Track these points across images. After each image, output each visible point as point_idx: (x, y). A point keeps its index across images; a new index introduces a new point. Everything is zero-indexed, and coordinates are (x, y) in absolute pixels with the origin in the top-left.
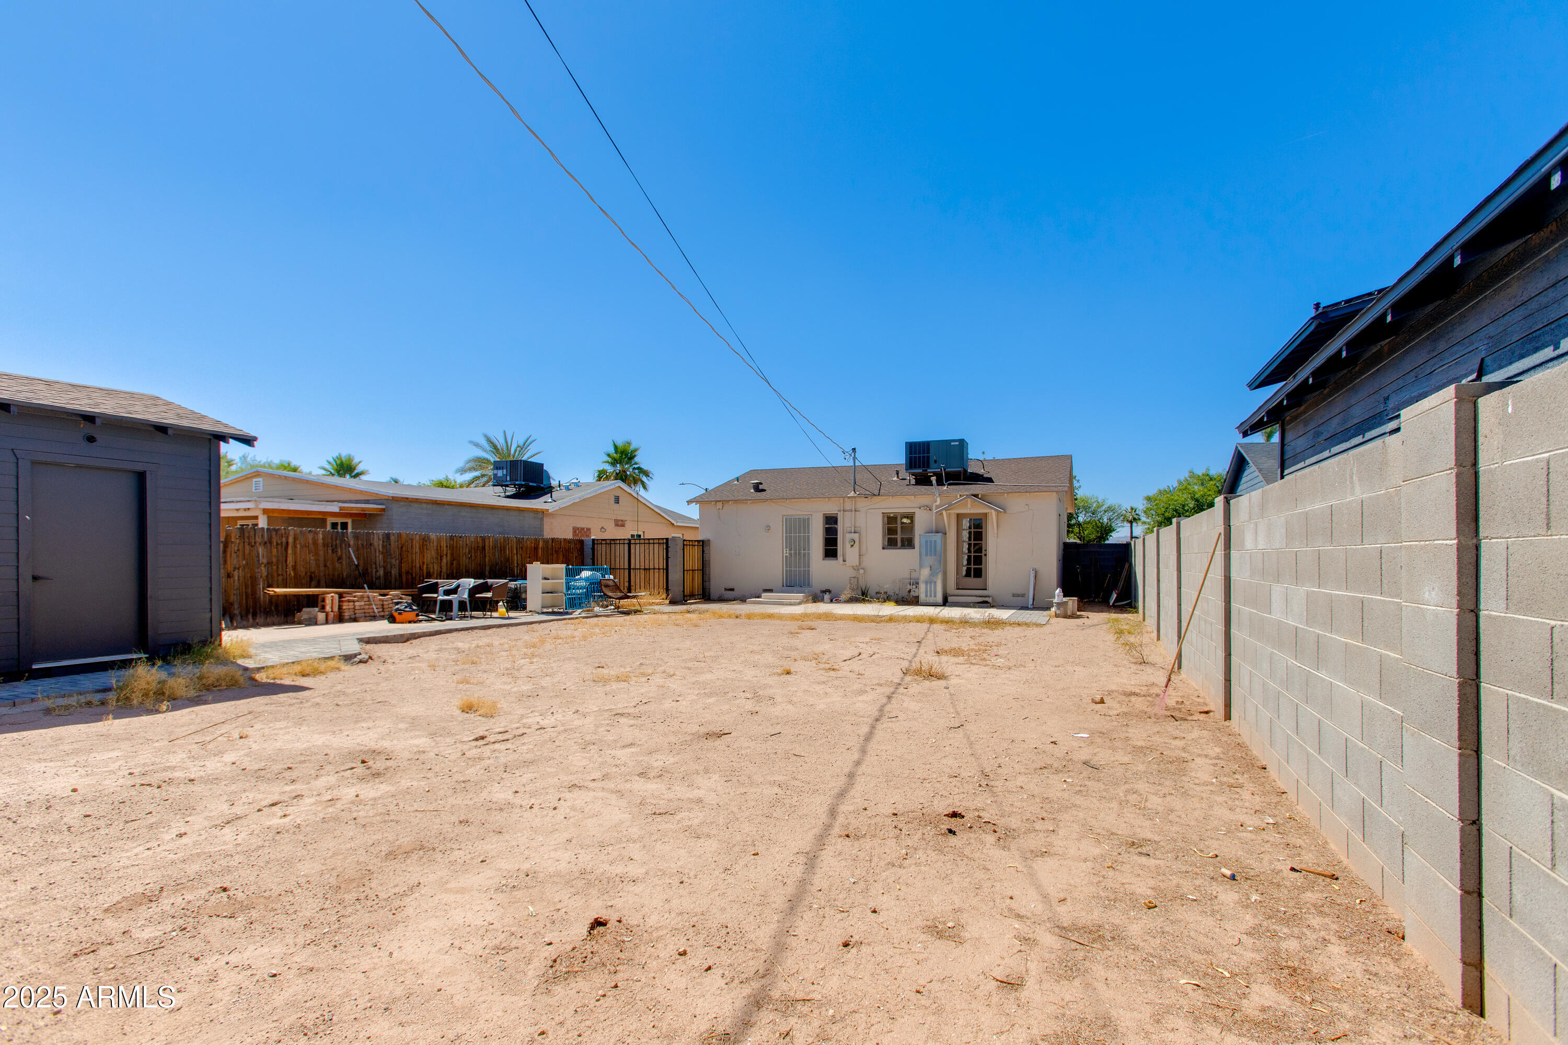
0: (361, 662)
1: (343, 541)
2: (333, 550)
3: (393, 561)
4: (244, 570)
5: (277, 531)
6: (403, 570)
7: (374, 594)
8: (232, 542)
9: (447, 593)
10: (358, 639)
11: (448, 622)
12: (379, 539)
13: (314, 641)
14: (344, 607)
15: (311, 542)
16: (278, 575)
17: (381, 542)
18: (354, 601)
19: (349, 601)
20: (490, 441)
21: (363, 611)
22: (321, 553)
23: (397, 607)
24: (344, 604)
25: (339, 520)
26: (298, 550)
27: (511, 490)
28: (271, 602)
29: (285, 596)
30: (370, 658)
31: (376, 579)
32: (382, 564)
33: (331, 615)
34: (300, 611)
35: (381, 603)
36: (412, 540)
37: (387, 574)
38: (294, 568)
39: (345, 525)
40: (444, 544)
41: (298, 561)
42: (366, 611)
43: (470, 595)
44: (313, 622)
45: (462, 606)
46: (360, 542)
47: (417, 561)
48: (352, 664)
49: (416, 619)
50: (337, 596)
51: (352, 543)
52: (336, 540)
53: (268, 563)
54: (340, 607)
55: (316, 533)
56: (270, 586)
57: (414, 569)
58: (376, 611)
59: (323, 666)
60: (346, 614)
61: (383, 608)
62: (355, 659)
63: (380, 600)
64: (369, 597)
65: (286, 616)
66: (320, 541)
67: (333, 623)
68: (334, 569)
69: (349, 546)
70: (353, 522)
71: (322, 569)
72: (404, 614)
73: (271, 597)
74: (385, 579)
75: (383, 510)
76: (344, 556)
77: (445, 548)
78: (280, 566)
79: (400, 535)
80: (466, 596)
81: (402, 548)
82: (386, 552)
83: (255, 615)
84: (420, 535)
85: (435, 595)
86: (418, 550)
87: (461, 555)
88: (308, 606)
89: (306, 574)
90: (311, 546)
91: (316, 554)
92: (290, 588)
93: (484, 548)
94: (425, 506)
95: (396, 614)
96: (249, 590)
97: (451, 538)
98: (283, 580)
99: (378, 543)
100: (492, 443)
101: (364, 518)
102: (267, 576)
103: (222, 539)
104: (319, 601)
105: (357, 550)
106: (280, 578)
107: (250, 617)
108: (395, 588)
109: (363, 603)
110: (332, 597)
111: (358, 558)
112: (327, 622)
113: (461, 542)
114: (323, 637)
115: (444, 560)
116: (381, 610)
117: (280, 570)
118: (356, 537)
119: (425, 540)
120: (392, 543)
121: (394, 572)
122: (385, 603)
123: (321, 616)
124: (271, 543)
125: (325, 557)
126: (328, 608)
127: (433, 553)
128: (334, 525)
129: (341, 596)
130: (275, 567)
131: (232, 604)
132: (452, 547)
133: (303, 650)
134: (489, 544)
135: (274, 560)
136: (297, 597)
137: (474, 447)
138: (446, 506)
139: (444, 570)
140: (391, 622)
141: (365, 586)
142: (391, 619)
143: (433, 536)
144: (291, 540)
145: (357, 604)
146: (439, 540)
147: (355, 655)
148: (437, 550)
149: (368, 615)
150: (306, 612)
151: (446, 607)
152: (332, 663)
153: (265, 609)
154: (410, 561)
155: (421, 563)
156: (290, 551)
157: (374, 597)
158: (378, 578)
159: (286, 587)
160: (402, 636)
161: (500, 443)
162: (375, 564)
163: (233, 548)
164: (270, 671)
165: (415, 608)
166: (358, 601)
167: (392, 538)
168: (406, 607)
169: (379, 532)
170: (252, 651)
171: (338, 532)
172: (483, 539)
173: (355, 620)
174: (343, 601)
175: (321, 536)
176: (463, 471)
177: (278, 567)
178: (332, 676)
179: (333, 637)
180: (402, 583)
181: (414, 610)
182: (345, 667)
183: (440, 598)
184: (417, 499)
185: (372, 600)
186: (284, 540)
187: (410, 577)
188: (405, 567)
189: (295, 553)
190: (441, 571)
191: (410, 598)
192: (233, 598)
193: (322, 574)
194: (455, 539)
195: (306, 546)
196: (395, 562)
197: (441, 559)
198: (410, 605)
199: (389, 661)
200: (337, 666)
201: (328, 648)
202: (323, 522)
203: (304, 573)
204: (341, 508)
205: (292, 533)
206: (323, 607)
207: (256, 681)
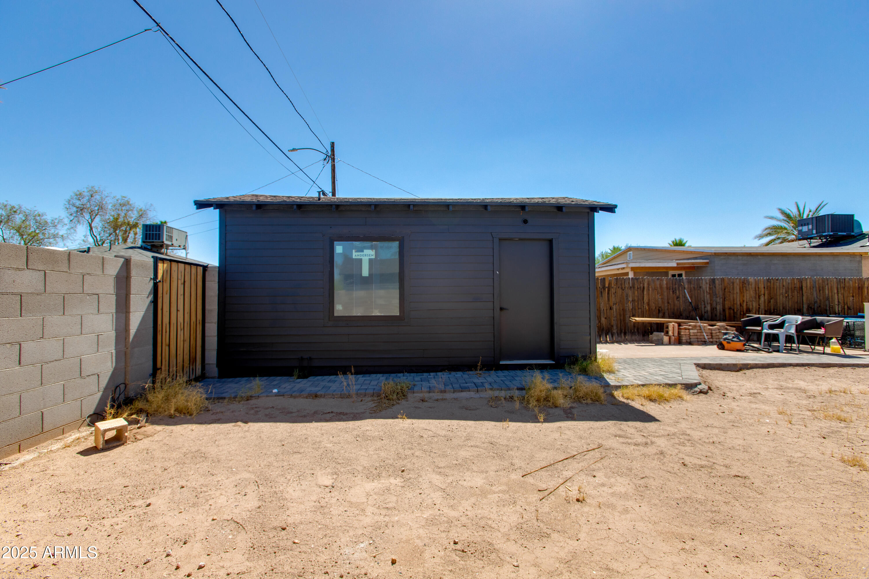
0: (701, 392)
1: (680, 285)
2: (673, 292)
3: (718, 300)
4: (619, 305)
5: (637, 279)
6: (726, 306)
7: (704, 325)
8: (612, 288)
9: (771, 327)
10: (695, 364)
11: (775, 354)
12: (706, 283)
13: (659, 362)
14: (682, 333)
15: (658, 286)
16: (639, 309)
17: (708, 286)
18: (689, 329)
19: (685, 329)
20: (783, 213)
21: (696, 337)
22: (665, 294)
23: (725, 337)
24: (682, 331)
25: (677, 272)
26: (651, 292)
27: (816, 242)
28: (634, 326)
29: (643, 323)
30: (710, 388)
31: (705, 312)
32: (709, 301)
33: (673, 338)
34: (652, 334)
35: (710, 331)
36: (733, 283)
37: (713, 309)
38: (648, 304)
39: (680, 275)
40: (761, 286)
41: (650, 299)
42: (698, 337)
43: (797, 330)
44: (660, 343)
45: (789, 339)
46: (692, 286)
47: (738, 300)
48: (694, 393)
49: (743, 348)
50: (676, 325)
51: (686, 286)
52: (675, 284)
53: (632, 301)
54: (679, 333)
55: (662, 280)
56: (634, 316)
57: (735, 306)
58: (706, 337)
59: (667, 392)
60: (683, 338)
61: (712, 336)
62: (696, 389)
63: (709, 329)
64: (700, 327)
65: (644, 336)
66: (665, 286)
67: (674, 344)
68: (674, 305)
69: (684, 288)
70: (686, 273)
71: (666, 304)
72: (732, 343)
73: (634, 323)
74: (712, 313)
75: (707, 263)
76: (681, 296)
77: (763, 290)
78: (640, 303)
79: (723, 280)
80: (793, 331)
81: (725, 289)
82: (712, 293)
83: (625, 334)
84: (740, 279)
85: (759, 328)
86: (738, 291)
87: (778, 294)
88: (658, 331)
89: (656, 308)
90: (659, 289)
91: (662, 294)
92: (646, 317)
93: (801, 288)
94: (740, 258)
95: (725, 343)
96: (622, 318)
97: (768, 280)
98: (642, 311)
99: (706, 287)
100: (786, 214)
101: (692, 269)
102: (632, 309)
103: (607, 285)
104: (665, 327)
105: (690, 292)
106: (640, 310)
107: (623, 335)
108: (720, 320)
109: (696, 331)
110: (673, 325)
111: (691, 297)
112: (670, 343)
113: (778, 284)
114: (667, 359)
115: (762, 299)
116: (710, 337)
117: (640, 305)
118: (689, 282)
119: (744, 283)
120: (717, 286)
121: (719, 308)
122: (713, 332)
123: (666, 339)
124: (634, 288)
125: (668, 296)
126: (670, 333)
127: (752, 293)
128: (674, 276)
129: (679, 325)
130: (636, 303)
131: (612, 326)
132: (769, 288)
133: (652, 371)
134: (806, 286)
135: (636, 299)
136: (650, 324)
137: (769, 220)
138: (759, 257)
139: (762, 307)
140: (720, 349)
141: (697, 318)
142: (720, 346)
143: (751, 279)
144: (646, 285)
145: (691, 331)
146: (757, 282)
147: (696, 385)
148: (755, 290)
149: (700, 340)
150: (656, 335)
151: (772, 338)
152: (674, 391)
153: (631, 331)
154: (732, 299)
155: (741, 301)
156: (645, 293)
157: (705, 326)
158: (706, 312)
159: (643, 317)
160: (735, 365)
161: (794, 212)
162: (704, 301)
163: (613, 291)
164: (625, 391)
165: (741, 339)
166: (692, 329)
167: (717, 282)
168: (733, 338)
169: (706, 278)
170: (616, 366)
171: (676, 279)
172: (801, 281)
173: (690, 343)
174: (681, 329)
175: (665, 282)
176: (761, 237)
177: (638, 303)
178: (674, 404)
179: (674, 360)
180: (725, 316)
181: (740, 341)
182: (687, 396)
183: (765, 331)
184: (734, 253)
185: (702, 328)
186: (642, 285)
187: (732, 311)
188: (727, 304)
189: (648, 294)
190: (759, 308)
191: (734, 329)
192: (614, 323)
193: (666, 308)
194: (772, 282)
195: (655, 289)
196: (719, 300)
197: (759, 298)
198: (736, 336)
199: (729, 394)
200: (680, 394)
201: (672, 372)
202: (666, 274)
203: (654, 308)
204: (678, 264)
205: (646, 281)
206: (667, 332)
207: (615, 398)
